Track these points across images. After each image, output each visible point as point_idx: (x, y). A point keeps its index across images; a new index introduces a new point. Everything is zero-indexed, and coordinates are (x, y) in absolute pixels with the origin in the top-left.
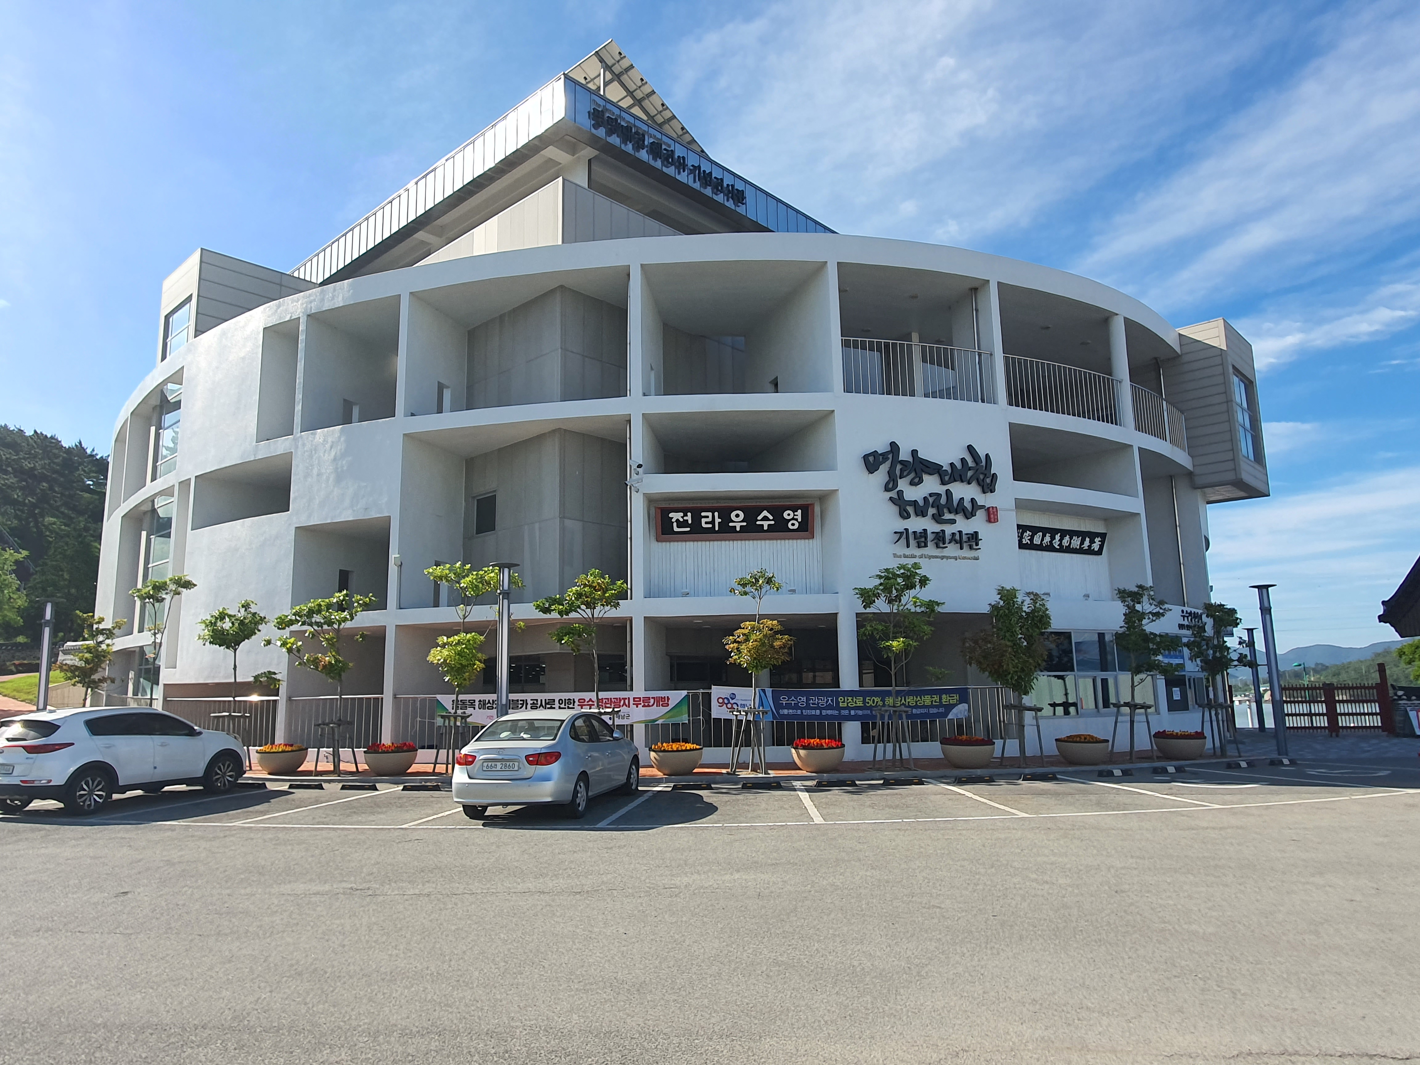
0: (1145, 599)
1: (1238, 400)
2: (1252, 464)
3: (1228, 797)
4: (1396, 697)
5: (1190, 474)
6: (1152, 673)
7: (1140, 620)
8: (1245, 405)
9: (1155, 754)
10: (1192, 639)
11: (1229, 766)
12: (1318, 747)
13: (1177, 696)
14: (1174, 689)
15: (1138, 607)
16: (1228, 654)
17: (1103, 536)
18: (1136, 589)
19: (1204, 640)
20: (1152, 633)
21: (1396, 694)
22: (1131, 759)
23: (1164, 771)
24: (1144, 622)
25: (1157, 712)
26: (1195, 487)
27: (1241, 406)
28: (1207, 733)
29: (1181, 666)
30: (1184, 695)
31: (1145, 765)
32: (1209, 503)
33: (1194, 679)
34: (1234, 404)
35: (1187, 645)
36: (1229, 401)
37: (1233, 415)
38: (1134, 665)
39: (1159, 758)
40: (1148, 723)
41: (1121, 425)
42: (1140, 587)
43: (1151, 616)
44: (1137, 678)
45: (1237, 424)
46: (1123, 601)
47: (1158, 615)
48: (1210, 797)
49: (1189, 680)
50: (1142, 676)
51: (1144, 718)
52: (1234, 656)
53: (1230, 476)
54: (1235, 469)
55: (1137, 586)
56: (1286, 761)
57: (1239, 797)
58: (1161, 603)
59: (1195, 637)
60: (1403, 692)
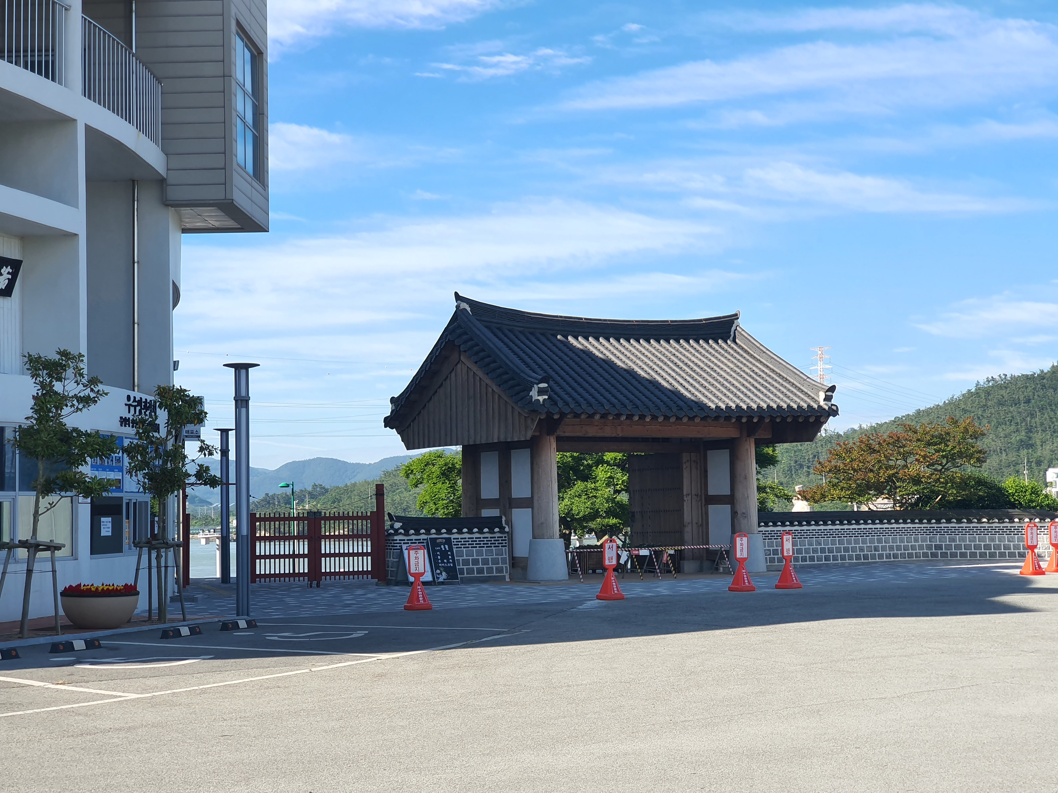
0: (70, 372)
1: (239, 76)
2: (249, 179)
3: (152, 682)
4: (392, 531)
5: (161, 182)
6: (69, 494)
7: (59, 407)
8: (248, 86)
9: (60, 623)
10: (135, 442)
11: (165, 635)
12: (291, 601)
13: (106, 529)
14: (102, 519)
15: (58, 387)
16: (183, 465)
17: (16, 265)
18: (57, 357)
19: (152, 443)
20: (75, 430)
21: (392, 527)
22: (21, 632)
23: (69, 647)
24: (66, 410)
25: (74, 555)
26: (167, 203)
27: (242, 87)
28: (142, 587)
29: (118, 484)
30: (117, 528)
31: (42, 640)
32: (185, 231)
33: (135, 504)
34: (233, 83)
35: (128, 451)
36: (226, 76)
37: (230, 100)
38: (41, 480)
39: (65, 629)
40: (54, 571)
41: (60, 83)
42: (64, 354)
43: (75, 402)
44: (44, 502)
45: (234, 114)
46: (35, 375)
47: (86, 401)
48: (127, 683)
49: (128, 504)
50: (53, 498)
51: (49, 566)
52: (191, 469)
53: (217, 194)
54: (226, 184)
55: (59, 353)
56: (242, 624)
57: (167, 679)
58: (93, 381)
59: (140, 438)
60: (401, 524)
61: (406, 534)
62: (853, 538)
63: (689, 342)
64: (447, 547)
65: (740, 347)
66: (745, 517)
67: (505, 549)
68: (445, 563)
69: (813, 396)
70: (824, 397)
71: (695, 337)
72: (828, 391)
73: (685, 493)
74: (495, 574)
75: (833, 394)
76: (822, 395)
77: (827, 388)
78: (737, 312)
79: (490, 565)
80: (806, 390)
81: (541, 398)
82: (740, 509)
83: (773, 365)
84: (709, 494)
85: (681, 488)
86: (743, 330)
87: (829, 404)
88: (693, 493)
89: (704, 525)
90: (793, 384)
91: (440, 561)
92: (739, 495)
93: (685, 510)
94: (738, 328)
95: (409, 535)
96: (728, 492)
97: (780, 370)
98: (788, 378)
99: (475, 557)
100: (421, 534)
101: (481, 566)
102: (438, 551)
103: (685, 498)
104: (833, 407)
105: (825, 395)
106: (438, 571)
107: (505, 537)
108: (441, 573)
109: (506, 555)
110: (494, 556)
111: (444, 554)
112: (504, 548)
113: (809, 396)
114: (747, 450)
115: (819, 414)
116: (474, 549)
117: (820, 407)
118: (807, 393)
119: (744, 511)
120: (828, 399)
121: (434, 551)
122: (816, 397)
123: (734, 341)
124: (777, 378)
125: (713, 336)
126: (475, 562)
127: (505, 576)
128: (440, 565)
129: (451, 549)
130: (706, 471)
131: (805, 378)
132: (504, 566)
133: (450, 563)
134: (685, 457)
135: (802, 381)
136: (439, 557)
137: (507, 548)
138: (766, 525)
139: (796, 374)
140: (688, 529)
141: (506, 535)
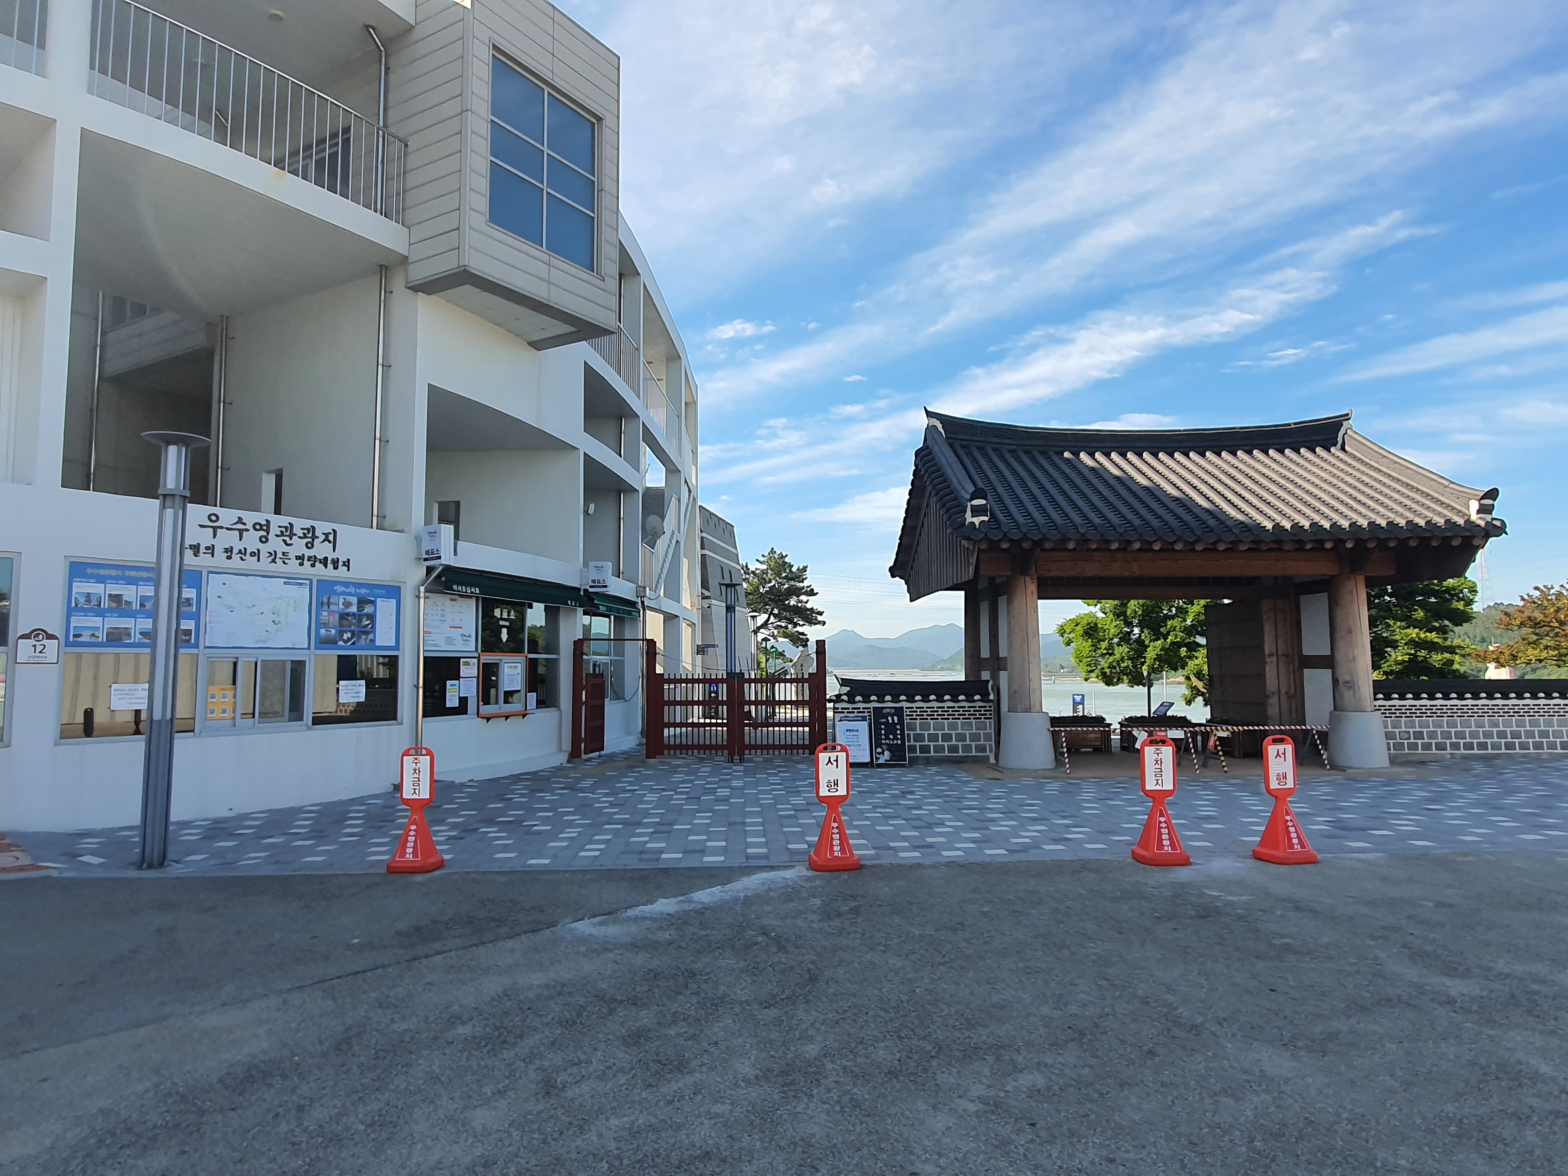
4: (834, 697)
5: (404, 263)
54: (459, 247)
60: (849, 689)
61: (851, 701)
62: (1555, 718)
63: (1267, 453)
64: (896, 718)
65: (1351, 455)
66: (1350, 687)
67: (990, 723)
68: (890, 739)
69: (1459, 507)
70: (1477, 507)
71: (1278, 447)
72: (1484, 497)
73: (1267, 652)
74: (974, 754)
75: (1495, 503)
76: (1474, 505)
77: (1482, 494)
78: (1350, 412)
79: (968, 742)
80: (1447, 501)
81: (977, 520)
82: (1343, 676)
83: (1396, 472)
84: (1304, 653)
85: (1261, 647)
86: (1356, 433)
87: (1488, 518)
88: (1280, 653)
89: (1297, 695)
90: (1428, 495)
91: (883, 737)
92: (1340, 656)
93: (1268, 675)
94: (1348, 431)
95: (855, 702)
96: (1329, 653)
97: (1408, 478)
98: (1420, 487)
99: (946, 731)
100: (871, 701)
101: (954, 742)
102: (883, 723)
103: (1267, 660)
104: (1495, 522)
105: (1480, 505)
106: (879, 750)
107: (990, 707)
108: (883, 753)
109: (990, 729)
110: (974, 731)
111: (891, 728)
112: (988, 721)
113: (1453, 508)
114: (1351, 592)
115: (1468, 534)
116: (946, 721)
117: (1468, 521)
118: (1449, 506)
119: (1347, 678)
120: (1484, 510)
121: (877, 724)
122: (1464, 510)
123: (1343, 449)
124: (1400, 488)
125: (1307, 444)
126: (947, 737)
127: (988, 757)
128: (883, 742)
129: (901, 721)
130: (1299, 624)
131: (1446, 483)
132: (987, 743)
133: (898, 739)
134: (1266, 605)
135: (1441, 490)
136: (883, 732)
137: (992, 721)
138: (1388, 698)
139: (1433, 480)
140: (1273, 701)
141: (991, 704)
